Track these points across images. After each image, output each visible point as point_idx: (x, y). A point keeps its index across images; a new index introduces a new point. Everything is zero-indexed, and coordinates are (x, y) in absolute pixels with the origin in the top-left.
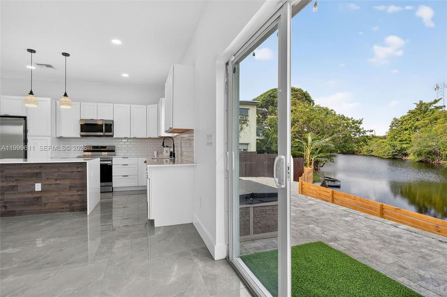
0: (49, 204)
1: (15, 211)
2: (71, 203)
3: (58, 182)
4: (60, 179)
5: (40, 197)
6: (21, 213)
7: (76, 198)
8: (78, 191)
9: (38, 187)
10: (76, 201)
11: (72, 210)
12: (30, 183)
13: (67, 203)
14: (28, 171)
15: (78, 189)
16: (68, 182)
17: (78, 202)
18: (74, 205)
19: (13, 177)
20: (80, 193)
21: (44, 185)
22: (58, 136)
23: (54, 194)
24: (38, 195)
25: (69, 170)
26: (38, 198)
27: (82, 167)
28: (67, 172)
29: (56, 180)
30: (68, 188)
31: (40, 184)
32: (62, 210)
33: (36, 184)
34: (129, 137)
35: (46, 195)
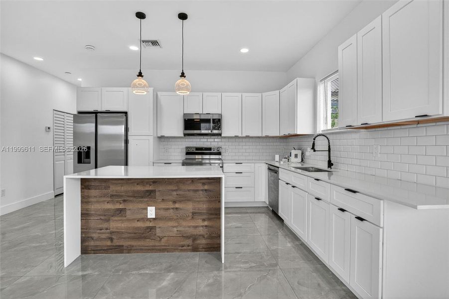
0: (165, 239)
1: (123, 246)
2: (194, 238)
3: (177, 205)
4: (180, 201)
5: (154, 228)
6: (130, 250)
7: (201, 231)
8: (204, 220)
9: (151, 212)
10: (200, 235)
11: (195, 249)
12: (142, 206)
13: (188, 237)
14: (139, 188)
15: (204, 217)
16: (189, 207)
17: (203, 236)
18: (198, 242)
19: (121, 196)
20: (206, 223)
21: (159, 209)
22: (159, 135)
23: (171, 224)
24: (151, 224)
25: (192, 187)
26: (151, 229)
27: (209, 183)
28: (189, 191)
29: (175, 202)
30: (191, 214)
31: (154, 208)
32: (182, 248)
33: (149, 208)
34: (240, 135)
35: (160, 224)
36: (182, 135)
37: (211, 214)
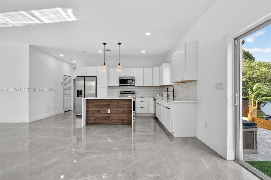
0: (114, 120)
1: (99, 122)
2: (123, 121)
3: (117, 109)
4: (119, 108)
5: (110, 117)
6: (102, 124)
7: (125, 118)
8: (126, 114)
9: (109, 111)
10: (125, 119)
11: (123, 124)
12: (106, 109)
13: (121, 120)
14: (105, 103)
15: (126, 113)
16: (122, 110)
17: (126, 120)
18: (124, 122)
19: (99, 106)
20: (127, 115)
21: (112, 110)
22: (109, 86)
23: (116, 115)
24: (109, 115)
25: (122, 103)
26: (109, 117)
27: (128, 102)
28: (121, 104)
29: (116, 108)
30: (122, 112)
31: (110, 110)
32: (119, 124)
33: (108, 110)
34: (143, 86)
35: (112, 115)
36: (119, 86)
37: (129, 112)
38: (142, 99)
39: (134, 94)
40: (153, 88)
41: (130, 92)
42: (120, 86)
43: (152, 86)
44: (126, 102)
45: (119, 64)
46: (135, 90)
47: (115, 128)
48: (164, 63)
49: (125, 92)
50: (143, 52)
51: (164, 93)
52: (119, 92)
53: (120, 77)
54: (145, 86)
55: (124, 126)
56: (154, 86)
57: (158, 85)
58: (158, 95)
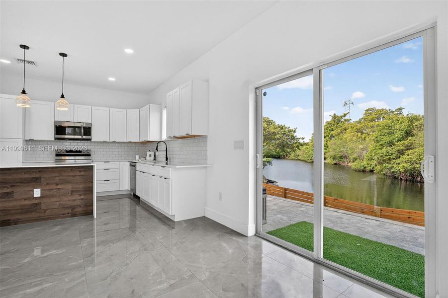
0: (49, 210)
1: (10, 220)
2: (73, 208)
3: (59, 187)
4: (62, 184)
5: (40, 204)
6: (16, 222)
7: (78, 202)
8: (80, 195)
9: (37, 193)
10: (78, 205)
11: (74, 215)
12: (30, 189)
13: (68, 208)
14: (27, 176)
15: (80, 193)
16: (69, 187)
17: (80, 206)
18: (76, 210)
19: (10, 183)
20: (82, 197)
21: (44, 190)
23: (54, 199)
24: (37, 202)
25: (71, 174)
26: (36, 205)
27: (85, 171)
28: (69, 176)
29: (57, 184)
30: (70, 192)
31: (40, 189)
32: (64, 216)
33: (35, 190)
34: (108, 141)
35: (46, 200)
37: (86, 191)
38: (107, 166)
39: (89, 155)
40: (126, 145)
41: (80, 151)
42: (56, 139)
43: (125, 141)
44: (80, 171)
45: (63, 96)
46: (89, 148)
47: (56, 225)
48: (150, 104)
49: (67, 151)
50: (112, 79)
51: (149, 153)
52: (55, 153)
53: (55, 122)
54: (111, 141)
55: (76, 219)
56: (130, 142)
57: (138, 141)
58: (137, 157)
